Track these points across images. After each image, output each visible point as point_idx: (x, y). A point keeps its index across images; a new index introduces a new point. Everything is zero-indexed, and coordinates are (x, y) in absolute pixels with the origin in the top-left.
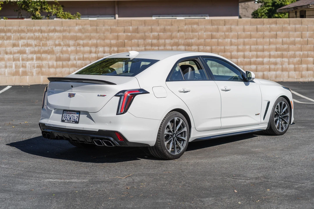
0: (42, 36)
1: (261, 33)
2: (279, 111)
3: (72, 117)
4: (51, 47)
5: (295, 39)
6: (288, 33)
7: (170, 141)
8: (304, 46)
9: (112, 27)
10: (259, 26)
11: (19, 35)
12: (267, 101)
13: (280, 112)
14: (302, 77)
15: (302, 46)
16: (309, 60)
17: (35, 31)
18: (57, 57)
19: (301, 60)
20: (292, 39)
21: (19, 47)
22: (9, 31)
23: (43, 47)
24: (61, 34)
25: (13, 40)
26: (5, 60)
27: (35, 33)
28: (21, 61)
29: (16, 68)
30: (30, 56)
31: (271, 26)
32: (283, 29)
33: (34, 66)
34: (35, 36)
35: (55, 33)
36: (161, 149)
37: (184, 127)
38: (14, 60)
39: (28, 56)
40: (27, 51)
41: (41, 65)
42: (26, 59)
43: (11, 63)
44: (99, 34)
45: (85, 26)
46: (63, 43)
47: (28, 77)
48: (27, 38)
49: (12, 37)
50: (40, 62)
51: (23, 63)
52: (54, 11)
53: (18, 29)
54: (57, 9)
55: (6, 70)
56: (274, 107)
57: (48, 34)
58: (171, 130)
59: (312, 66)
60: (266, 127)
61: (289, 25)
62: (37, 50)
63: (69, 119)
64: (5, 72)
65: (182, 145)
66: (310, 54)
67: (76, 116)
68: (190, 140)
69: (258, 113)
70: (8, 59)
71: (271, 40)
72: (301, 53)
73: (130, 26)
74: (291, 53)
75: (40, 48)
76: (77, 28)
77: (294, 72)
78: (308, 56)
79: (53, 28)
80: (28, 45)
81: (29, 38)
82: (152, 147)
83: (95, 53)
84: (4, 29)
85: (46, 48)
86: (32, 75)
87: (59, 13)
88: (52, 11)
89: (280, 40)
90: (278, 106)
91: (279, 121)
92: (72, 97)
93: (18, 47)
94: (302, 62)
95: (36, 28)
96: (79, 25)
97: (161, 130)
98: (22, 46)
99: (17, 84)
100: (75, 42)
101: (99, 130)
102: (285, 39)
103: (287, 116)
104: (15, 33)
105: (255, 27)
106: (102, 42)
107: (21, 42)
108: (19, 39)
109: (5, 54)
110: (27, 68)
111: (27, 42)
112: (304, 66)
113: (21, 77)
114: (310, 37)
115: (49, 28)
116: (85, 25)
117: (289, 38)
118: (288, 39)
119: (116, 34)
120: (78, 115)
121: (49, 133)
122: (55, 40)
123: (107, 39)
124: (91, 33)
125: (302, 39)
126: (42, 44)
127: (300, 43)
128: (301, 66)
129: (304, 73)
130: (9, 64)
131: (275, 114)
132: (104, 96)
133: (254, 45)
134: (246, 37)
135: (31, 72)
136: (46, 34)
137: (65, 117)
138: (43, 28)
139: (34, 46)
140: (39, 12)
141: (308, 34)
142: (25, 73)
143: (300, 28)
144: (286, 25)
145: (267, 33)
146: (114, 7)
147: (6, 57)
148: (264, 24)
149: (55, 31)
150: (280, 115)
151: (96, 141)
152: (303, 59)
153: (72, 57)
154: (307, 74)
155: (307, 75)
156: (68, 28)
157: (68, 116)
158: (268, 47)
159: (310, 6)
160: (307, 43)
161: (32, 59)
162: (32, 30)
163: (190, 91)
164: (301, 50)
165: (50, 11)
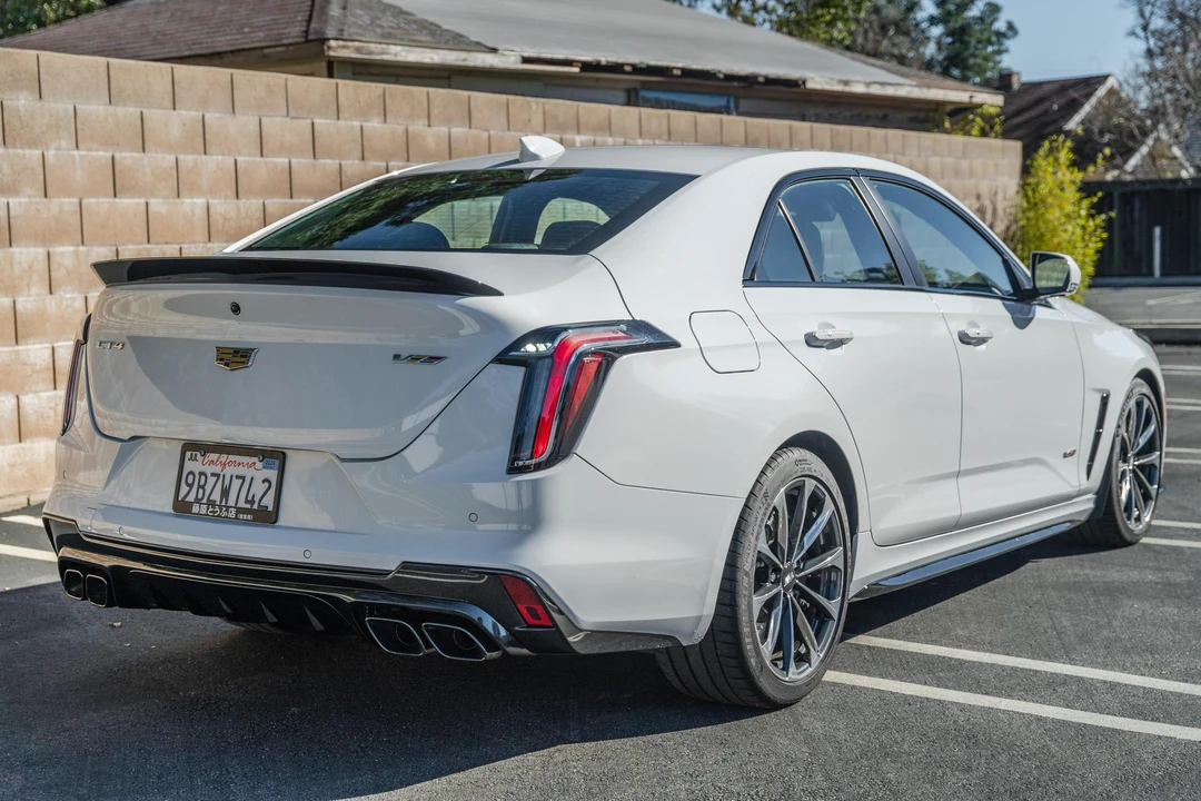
3: (237, 483)
63: (216, 496)
67: (259, 476)
120: (272, 473)
137: (191, 485)
157: (210, 478)
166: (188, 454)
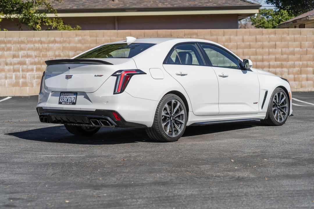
0: (42, 47)
1: (260, 43)
2: (278, 101)
3: (69, 98)
4: (51, 58)
5: (294, 49)
6: (287, 43)
7: (168, 123)
8: (303, 56)
9: (112, 38)
10: (257, 36)
11: (19, 46)
12: (265, 90)
13: (279, 103)
14: (301, 87)
15: (301, 56)
16: (309, 70)
17: (35, 42)
19: (301, 70)
20: (291, 49)
21: (20, 58)
22: (9, 42)
23: (42, 58)
24: (61, 45)
25: (13, 51)
26: (5, 71)
27: (34, 45)
28: (21, 72)
29: (16, 79)
30: (30, 67)
31: (270, 36)
32: (282, 40)
33: (34, 77)
34: (35, 47)
35: (55, 44)
36: (158, 130)
37: (181, 110)
38: (14, 71)
39: (28, 67)
40: (27, 62)
42: (26, 70)
43: (11, 74)
45: (85, 37)
46: (63, 54)
47: (28, 88)
48: (27, 49)
49: (12, 48)
50: (40, 73)
51: (23, 74)
52: (54, 24)
53: (18, 40)
54: (58, 23)
55: (6, 81)
56: (273, 96)
57: (48, 44)
58: (169, 112)
59: (312, 76)
60: (264, 116)
61: (288, 34)
62: (37, 61)
63: (66, 101)
64: (5, 83)
65: (180, 128)
66: (309, 64)
67: (73, 97)
68: (188, 124)
69: (256, 102)
70: (8, 70)
71: (271, 50)
72: (301, 63)
74: (291, 63)
75: (40, 59)
76: (77, 39)
77: (294, 82)
78: (307, 66)
79: (52, 39)
80: (28, 56)
81: (29, 49)
82: (150, 128)
84: (4, 40)
85: (46, 59)
86: (33, 86)
87: (59, 26)
88: (52, 24)
89: (279, 50)
90: (276, 96)
91: (278, 111)
92: (69, 79)
93: (18, 58)
94: (302, 72)
95: (36, 39)
96: (79, 36)
97: (158, 111)
98: (22, 57)
99: (17, 94)
100: (74, 53)
101: (97, 110)
102: (284, 50)
103: (285, 107)
104: (15, 45)
105: (254, 37)
107: (21, 53)
108: (19, 50)
109: (5, 66)
110: (27, 79)
111: (27, 53)
112: (304, 76)
113: (22, 88)
114: (309, 47)
115: (49, 39)
116: (85, 35)
118: (287, 49)
120: (75, 96)
121: (46, 116)
122: (55, 51)
124: (91, 43)
125: (301, 49)
126: (42, 55)
127: (299, 53)
128: (300, 76)
129: (304, 83)
130: (9, 75)
131: (273, 104)
132: (101, 76)
133: (254, 55)
134: (245, 48)
135: (31, 83)
136: (46, 45)
137: (62, 99)
138: (43, 39)
139: (34, 57)
140: (40, 25)
141: (307, 44)
142: (25, 84)
143: (299, 38)
144: (285, 36)
145: (266, 43)
147: (7, 68)
148: (263, 34)
149: (54, 42)
150: (279, 106)
151: (93, 122)
152: (302, 69)
154: (307, 84)
156: (67, 39)
157: (65, 98)
158: (267, 57)
159: (308, 18)
160: (307, 53)
161: (32, 70)
162: (32, 41)
163: (187, 75)
164: (300, 60)
165: (51, 24)
166: (61, 94)
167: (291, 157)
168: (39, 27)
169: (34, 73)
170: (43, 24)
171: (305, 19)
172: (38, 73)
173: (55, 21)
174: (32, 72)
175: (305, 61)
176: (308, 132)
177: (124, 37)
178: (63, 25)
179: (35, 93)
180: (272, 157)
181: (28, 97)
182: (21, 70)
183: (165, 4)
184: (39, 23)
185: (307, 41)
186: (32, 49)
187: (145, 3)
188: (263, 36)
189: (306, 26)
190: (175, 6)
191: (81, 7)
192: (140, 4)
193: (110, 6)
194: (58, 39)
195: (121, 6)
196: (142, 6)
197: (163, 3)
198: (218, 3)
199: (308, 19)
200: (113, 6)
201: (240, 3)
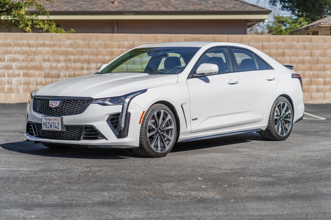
0: (30, 50)
1: (267, 51)
4: (40, 62)
5: (304, 58)
6: (296, 51)
8: (314, 65)
9: (106, 42)
10: (264, 43)
11: (5, 49)
14: (311, 99)
16: (319, 80)
17: (23, 45)
18: (45, 74)
19: (311, 81)
20: (301, 58)
21: (5, 62)
23: (30, 63)
24: (51, 49)
27: (22, 48)
28: (6, 77)
29: (1, 84)
30: (17, 72)
31: (278, 43)
32: (291, 47)
33: (20, 83)
34: (23, 51)
35: (44, 48)
39: (15, 72)
40: (14, 67)
41: (29, 81)
42: (12, 75)
44: (91, 49)
45: (77, 41)
46: (53, 58)
47: (14, 94)
48: (13, 52)
50: (27, 79)
51: (9, 80)
52: (46, 27)
53: (5, 43)
54: (50, 25)
57: (37, 48)
59: (323, 87)
61: (298, 42)
62: (24, 66)
66: (320, 74)
71: (278, 58)
72: (311, 73)
73: (125, 41)
74: (300, 72)
75: (27, 63)
76: (68, 42)
78: (318, 76)
79: (41, 42)
80: (14, 60)
81: (15, 53)
83: (87, 69)
85: (34, 64)
86: (19, 92)
87: (51, 28)
88: (43, 26)
89: (288, 58)
93: (4, 62)
94: (312, 83)
95: (23, 42)
96: (71, 39)
98: (8, 61)
99: (2, 101)
100: (65, 57)
102: (293, 58)
104: (1, 47)
105: (261, 44)
106: (95, 58)
107: (7, 57)
108: (5, 53)
110: (13, 84)
111: (14, 57)
112: (314, 87)
113: (7, 94)
114: (321, 56)
115: (38, 42)
116: (77, 39)
117: (298, 57)
118: (296, 57)
119: (110, 50)
122: (44, 55)
123: (100, 55)
124: (83, 47)
125: (312, 58)
126: (30, 59)
127: (309, 62)
128: (310, 86)
129: (314, 94)
135: (17, 89)
136: (34, 49)
138: (32, 42)
139: (21, 61)
140: (30, 28)
141: (318, 52)
142: (11, 90)
143: (310, 45)
144: (294, 43)
145: (274, 51)
146: (114, 27)
148: (270, 41)
149: (44, 45)
152: (313, 79)
153: (62, 74)
154: (317, 95)
155: (317, 97)
156: (58, 43)
159: (321, 24)
160: (317, 62)
161: (19, 75)
162: (19, 44)
164: (311, 69)
167: (272, 176)
168: (30, 29)
169: (20, 79)
170: (34, 26)
171: (317, 26)
172: (25, 79)
173: (47, 23)
174: (18, 77)
175: (316, 70)
176: (302, 147)
177: (119, 42)
178: (56, 27)
179: (22, 101)
180: (250, 175)
181: (13, 104)
182: (6, 75)
183: (168, 7)
184: (29, 25)
185: (318, 49)
186: (19, 53)
187: (147, 6)
188: (271, 43)
189: (319, 33)
190: (179, 9)
191: (78, 9)
192: (142, 6)
193: (109, 8)
194: (47, 42)
195: (121, 9)
196: (143, 9)
197: (166, 6)
198: (226, 7)
199: (321, 26)
200: (112, 8)
201: (248, 8)
